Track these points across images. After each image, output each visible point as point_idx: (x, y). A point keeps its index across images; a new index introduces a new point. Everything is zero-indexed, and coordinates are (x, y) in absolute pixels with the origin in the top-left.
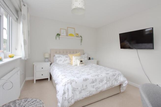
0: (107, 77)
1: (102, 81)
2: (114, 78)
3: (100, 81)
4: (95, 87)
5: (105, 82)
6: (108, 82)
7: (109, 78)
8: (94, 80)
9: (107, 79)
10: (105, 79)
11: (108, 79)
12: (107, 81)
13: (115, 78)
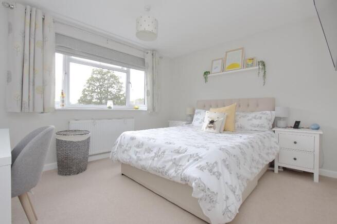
0: (160, 148)
1: (149, 150)
2: (174, 157)
3: (146, 150)
4: (138, 155)
5: (153, 155)
6: (156, 159)
7: (164, 152)
8: (140, 143)
9: (158, 153)
10: (155, 150)
11: (160, 153)
12: (157, 155)
13: (175, 159)
